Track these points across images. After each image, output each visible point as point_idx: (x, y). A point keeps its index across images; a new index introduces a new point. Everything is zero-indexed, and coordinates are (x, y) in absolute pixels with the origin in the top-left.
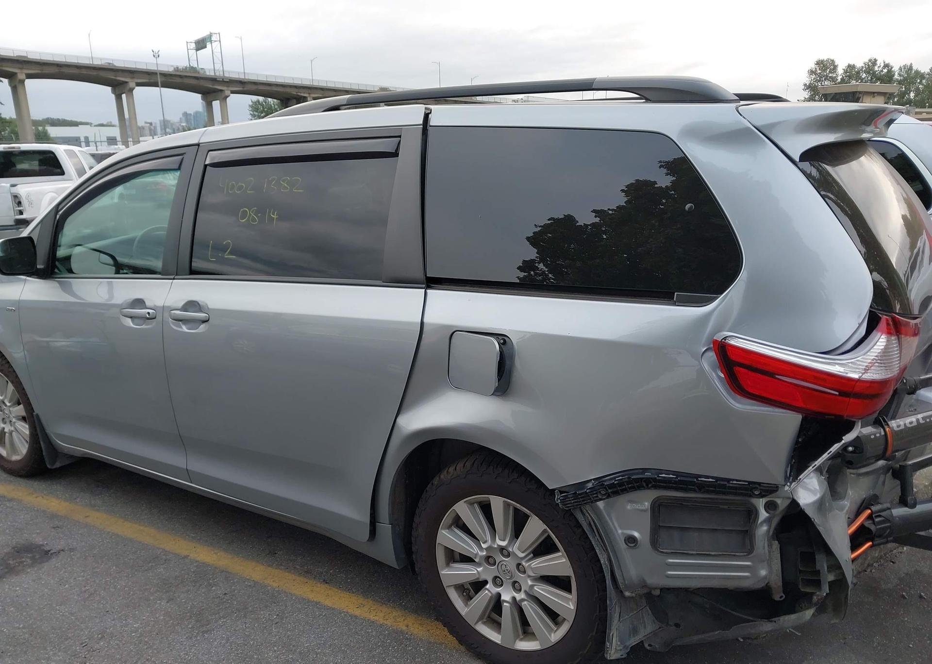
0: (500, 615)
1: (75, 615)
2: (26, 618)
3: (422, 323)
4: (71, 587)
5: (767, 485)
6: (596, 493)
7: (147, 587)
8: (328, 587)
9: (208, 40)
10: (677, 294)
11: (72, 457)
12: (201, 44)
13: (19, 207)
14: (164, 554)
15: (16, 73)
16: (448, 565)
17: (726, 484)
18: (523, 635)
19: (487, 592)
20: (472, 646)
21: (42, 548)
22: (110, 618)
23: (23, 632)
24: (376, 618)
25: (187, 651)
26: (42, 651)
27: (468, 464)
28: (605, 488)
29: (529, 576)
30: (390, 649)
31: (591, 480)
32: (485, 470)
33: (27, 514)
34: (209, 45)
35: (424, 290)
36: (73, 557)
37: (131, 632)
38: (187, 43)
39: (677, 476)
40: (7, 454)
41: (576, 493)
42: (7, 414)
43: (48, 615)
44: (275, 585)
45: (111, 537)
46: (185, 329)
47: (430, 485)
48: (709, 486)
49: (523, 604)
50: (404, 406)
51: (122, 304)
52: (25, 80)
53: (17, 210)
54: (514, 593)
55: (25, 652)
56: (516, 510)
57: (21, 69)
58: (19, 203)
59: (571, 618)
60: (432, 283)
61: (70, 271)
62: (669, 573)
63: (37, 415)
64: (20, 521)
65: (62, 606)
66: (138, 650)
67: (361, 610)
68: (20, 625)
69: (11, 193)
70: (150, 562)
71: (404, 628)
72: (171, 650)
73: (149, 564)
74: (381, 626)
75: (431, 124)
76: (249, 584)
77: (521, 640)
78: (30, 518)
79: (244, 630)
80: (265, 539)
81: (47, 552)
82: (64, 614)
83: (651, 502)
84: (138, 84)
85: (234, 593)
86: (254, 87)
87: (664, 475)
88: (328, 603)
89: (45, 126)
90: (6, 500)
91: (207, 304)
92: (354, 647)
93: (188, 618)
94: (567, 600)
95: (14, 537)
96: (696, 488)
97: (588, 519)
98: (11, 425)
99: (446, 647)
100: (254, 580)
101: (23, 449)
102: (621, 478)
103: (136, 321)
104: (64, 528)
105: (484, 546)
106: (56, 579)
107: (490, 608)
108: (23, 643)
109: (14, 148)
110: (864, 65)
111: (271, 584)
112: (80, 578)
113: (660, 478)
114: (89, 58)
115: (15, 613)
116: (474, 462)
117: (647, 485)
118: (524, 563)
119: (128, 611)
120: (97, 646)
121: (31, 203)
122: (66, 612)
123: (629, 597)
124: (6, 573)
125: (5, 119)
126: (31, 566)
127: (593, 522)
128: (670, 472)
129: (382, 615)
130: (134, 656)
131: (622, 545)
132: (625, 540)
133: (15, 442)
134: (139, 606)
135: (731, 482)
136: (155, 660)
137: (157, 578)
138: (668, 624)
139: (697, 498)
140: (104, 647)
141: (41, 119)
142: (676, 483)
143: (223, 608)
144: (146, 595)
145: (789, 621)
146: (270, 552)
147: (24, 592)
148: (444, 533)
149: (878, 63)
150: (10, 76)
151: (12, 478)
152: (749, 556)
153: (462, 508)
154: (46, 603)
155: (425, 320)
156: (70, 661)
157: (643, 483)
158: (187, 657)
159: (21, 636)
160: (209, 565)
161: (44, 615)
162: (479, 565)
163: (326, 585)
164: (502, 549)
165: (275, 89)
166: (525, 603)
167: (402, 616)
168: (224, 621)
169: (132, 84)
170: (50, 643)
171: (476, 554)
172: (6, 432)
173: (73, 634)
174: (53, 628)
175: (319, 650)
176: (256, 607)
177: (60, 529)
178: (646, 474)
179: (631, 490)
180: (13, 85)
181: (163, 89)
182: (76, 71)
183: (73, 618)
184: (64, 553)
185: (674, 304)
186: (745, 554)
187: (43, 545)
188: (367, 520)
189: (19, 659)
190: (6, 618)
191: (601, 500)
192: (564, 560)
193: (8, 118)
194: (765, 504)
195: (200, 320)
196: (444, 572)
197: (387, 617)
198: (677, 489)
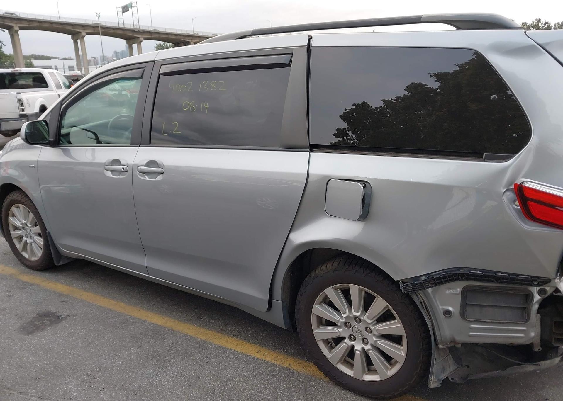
0: (353, 359)
1: (81, 356)
2: (51, 358)
3: (308, 174)
4: (76, 338)
5: (543, 278)
6: (428, 283)
7: (124, 339)
8: (237, 340)
9: (130, 6)
10: (485, 154)
11: (69, 258)
12: (125, 9)
13: (22, 107)
14: (132, 319)
15: (13, 27)
16: (318, 327)
17: (515, 278)
18: (367, 371)
19: (345, 344)
20: (334, 378)
21: (56, 314)
22: (103, 358)
23: (50, 367)
24: (269, 359)
25: (154, 379)
26: (63, 379)
27: (335, 264)
28: (434, 280)
29: (374, 335)
30: (281, 379)
31: (424, 275)
32: (347, 268)
33: (43, 293)
34: (130, 9)
35: (308, 153)
36: (76, 320)
37: (117, 367)
38: (117, 8)
39: (483, 272)
40: (29, 256)
41: (414, 283)
42: (28, 232)
43: (64, 356)
44: (203, 338)
45: (98, 308)
46: (147, 178)
47: (308, 277)
48: (503, 279)
49: (369, 352)
50: (294, 227)
51: (105, 163)
52: (18, 31)
53: (21, 108)
54: (363, 345)
55: (53, 379)
56: (366, 293)
57: (16, 23)
58: (22, 105)
59: (402, 361)
60: (313, 148)
61: (69, 142)
62: (471, 333)
63: (49, 232)
64: (40, 298)
65: (72, 351)
66: (123, 378)
67: (259, 354)
68: (47, 362)
69: (17, 98)
70: (123, 324)
71: (288, 366)
72: (144, 378)
73: (123, 325)
74: (273, 364)
75: (312, 46)
76: (187, 338)
77: (367, 374)
78: (46, 296)
79: (187, 367)
80: (194, 310)
81: (59, 317)
82: (74, 355)
83: (462, 289)
84: (88, 34)
85: (178, 343)
86: (157, 36)
87: (473, 272)
88: (238, 350)
89: (31, 59)
90: (30, 284)
91: (163, 163)
92: (258, 378)
93: (152, 358)
94: (400, 350)
95: (37, 307)
96: (494, 280)
97: (420, 299)
98: (31, 239)
99: (316, 378)
100: (189, 335)
101: (39, 254)
102: (445, 273)
103: (115, 173)
104: (68, 302)
105: (344, 316)
106: (67, 334)
107: (346, 354)
108: (51, 373)
109: (17, 71)
110: (532, 23)
111: (200, 337)
112: (81, 333)
113: (471, 273)
114: (58, 17)
115: (43, 355)
116: (339, 263)
117: (462, 278)
118: (371, 327)
119: (114, 354)
120: (97, 376)
121: (29, 104)
122: (75, 354)
123: (442, 349)
124: (34, 330)
125: (7, 55)
126: (50, 325)
127: (423, 301)
128: (477, 270)
129: (273, 357)
130: (121, 382)
131: (442, 316)
132: (443, 313)
133: (33, 248)
134: (120, 350)
135: (519, 276)
136: (135, 385)
137: (129, 333)
138: (462, 365)
139: (492, 286)
140: (101, 376)
141: (28, 55)
142: (481, 276)
143: (173, 353)
144: (123, 344)
145: (545, 364)
146: (198, 318)
147: (47, 342)
148: (317, 307)
149: (541, 21)
150: (9, 28)
151: (32, 271)
152: (526, 324)
153: (330, 292)
154: (62, 349)
155: (309, 172)
156: (81, 385)
157: (459, 277)
158: (154, 383)
159: (49, 369)
160: (160, 326)
161: (61, 356)
162: (340, 327)
163: (236, 339)
164: (356, 318)
165: (170, 37)
166: (371, 351)
167: (286, 358)
168: (174, 361)
169: (83, 34)
170: (67, 374)
171: (338, 321)
172: (28, 243)
173: (81, 368)
174: (68, 364)
175: (237, 380)
176: (193, 352)
177: (65, 303)
178: (460, 271)
179: (451, 281)
180: (11, 33)
181: (102, 37)
182: (50, 25)
183: (79, 358)
184: (70, 317)
185: (484, 161)
186: (523, 322)
187: (56, 313)
188: (267, 298)
189: (49, 383)
190: (38, 358)
191: (430, 287)
192: (400, 325)
193: (8, 54)
194: (538, 291)
195: (158, 173)
196: (316, 331)
197: (276, 359)
198: (481, 280)
